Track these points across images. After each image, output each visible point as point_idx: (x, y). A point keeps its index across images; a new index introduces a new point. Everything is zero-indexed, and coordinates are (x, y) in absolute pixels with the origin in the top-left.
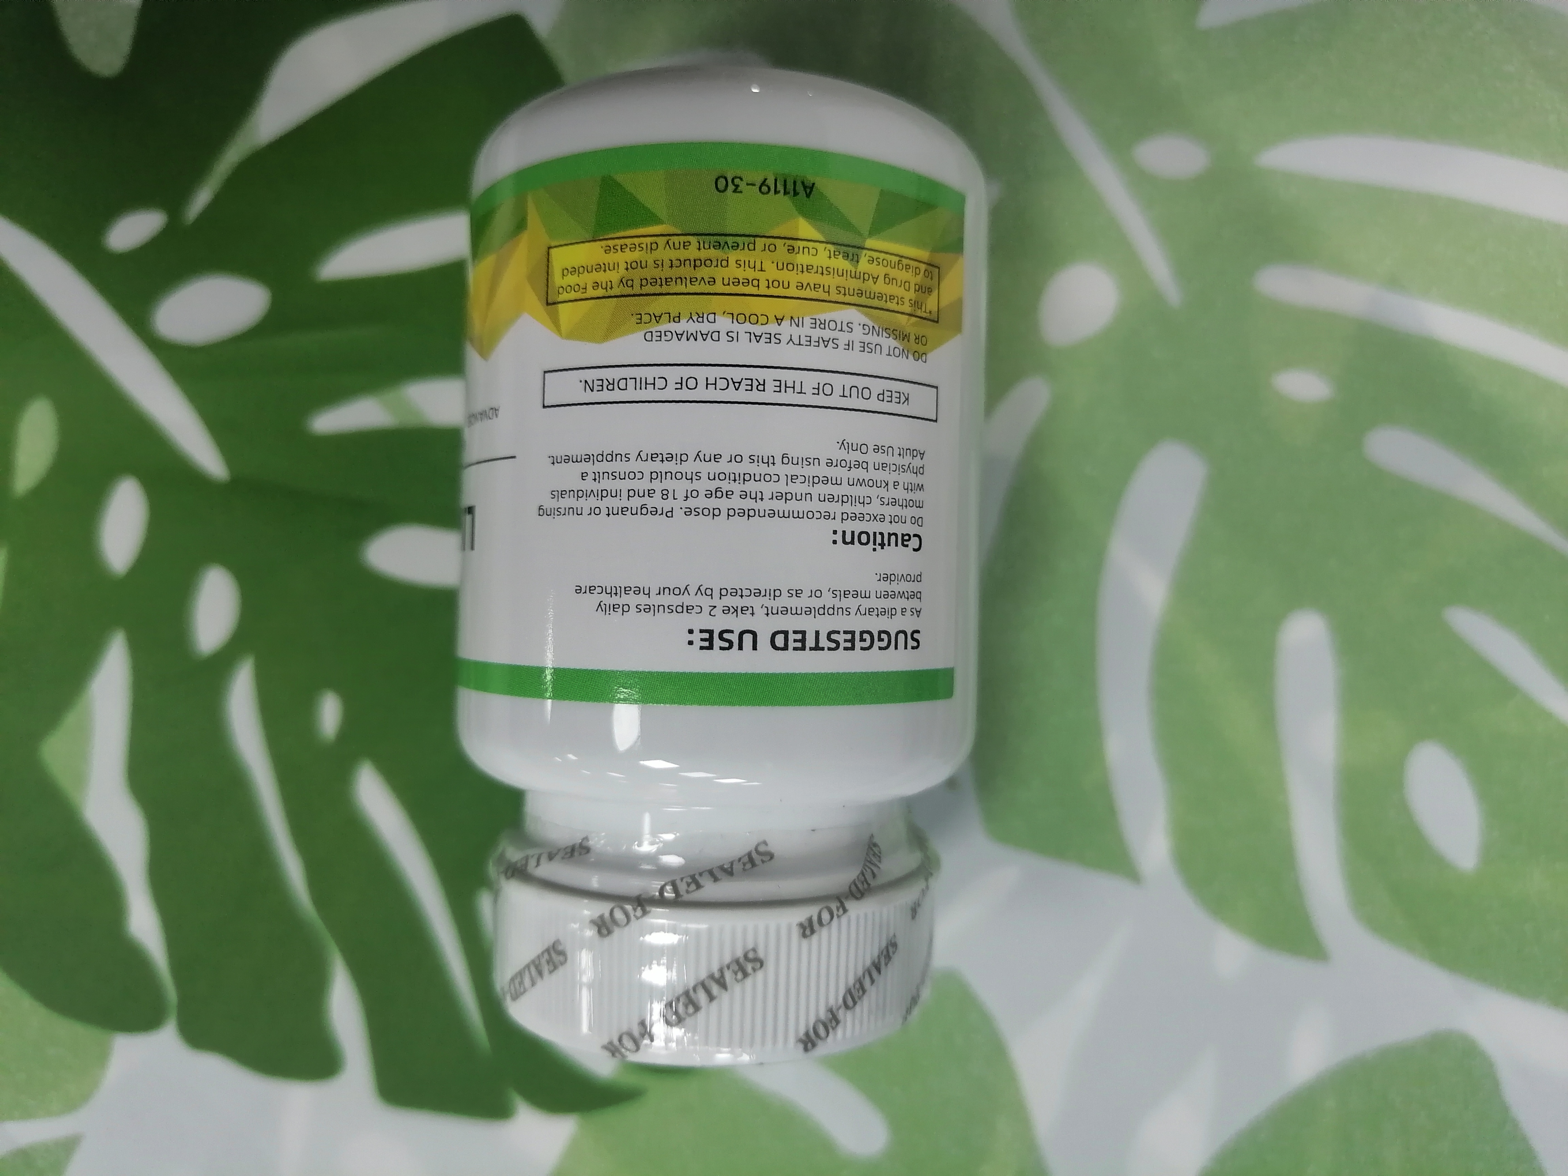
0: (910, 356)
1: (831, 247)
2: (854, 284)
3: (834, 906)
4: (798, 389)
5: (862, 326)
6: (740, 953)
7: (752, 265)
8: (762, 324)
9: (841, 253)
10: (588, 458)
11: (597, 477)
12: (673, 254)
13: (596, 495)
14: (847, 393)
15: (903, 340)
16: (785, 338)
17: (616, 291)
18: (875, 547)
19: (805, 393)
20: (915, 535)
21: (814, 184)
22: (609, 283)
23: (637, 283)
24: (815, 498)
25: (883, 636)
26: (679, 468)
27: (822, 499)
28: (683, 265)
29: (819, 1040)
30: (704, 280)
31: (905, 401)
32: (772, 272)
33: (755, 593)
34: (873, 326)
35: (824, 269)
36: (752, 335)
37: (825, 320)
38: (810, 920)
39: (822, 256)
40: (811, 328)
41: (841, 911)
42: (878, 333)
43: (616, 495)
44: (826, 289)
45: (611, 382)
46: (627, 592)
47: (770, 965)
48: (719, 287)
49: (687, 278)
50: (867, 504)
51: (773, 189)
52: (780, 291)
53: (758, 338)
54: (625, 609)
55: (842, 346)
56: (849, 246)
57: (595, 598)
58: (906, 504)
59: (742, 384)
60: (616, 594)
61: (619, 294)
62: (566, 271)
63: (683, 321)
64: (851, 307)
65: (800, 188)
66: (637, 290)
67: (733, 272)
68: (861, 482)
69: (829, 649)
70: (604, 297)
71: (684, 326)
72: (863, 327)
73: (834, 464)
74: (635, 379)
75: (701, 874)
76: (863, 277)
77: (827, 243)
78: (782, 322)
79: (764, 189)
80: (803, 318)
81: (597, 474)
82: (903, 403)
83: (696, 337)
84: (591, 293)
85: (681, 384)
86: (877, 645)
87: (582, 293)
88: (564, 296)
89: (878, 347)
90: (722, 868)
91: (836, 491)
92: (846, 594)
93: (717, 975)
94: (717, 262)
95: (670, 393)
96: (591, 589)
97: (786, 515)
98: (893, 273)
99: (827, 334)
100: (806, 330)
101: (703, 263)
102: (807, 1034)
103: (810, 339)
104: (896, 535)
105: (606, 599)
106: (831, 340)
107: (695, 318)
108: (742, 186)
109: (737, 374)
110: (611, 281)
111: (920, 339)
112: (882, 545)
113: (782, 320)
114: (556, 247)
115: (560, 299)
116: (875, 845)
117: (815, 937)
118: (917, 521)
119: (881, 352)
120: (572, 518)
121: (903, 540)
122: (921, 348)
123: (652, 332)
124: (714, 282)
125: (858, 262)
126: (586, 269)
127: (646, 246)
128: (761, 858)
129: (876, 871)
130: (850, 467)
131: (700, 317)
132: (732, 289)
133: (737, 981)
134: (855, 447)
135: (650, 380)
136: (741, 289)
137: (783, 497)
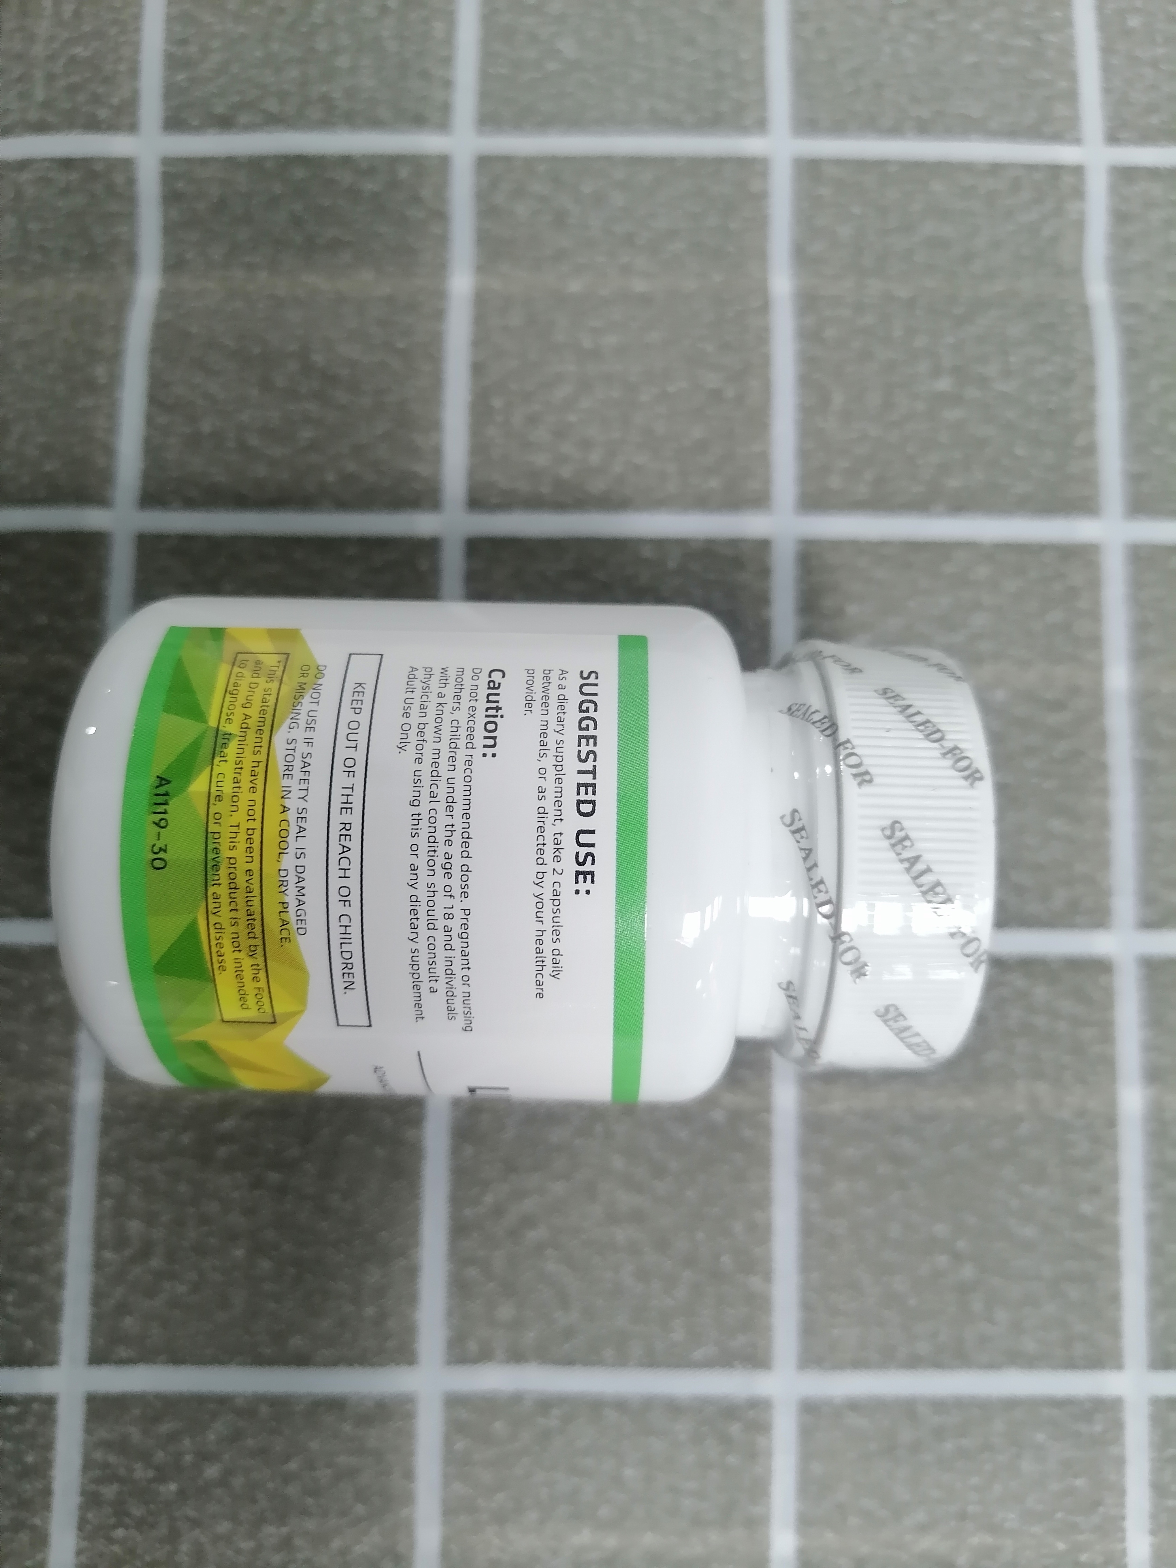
0: (320, 682)
1: (217, 760)
2: (251, 737)
3: (843, 752)
4: (349, 792)
5: (290, 730)
6: (886, 843)
7: (234, 835)
8: (289, 826)
9: (222, 750)
10: (416, 987)
11: (434, 978)
12: (225, 909)
13: (451, 980)
14: (353, 744)
15: (304, 689)
16: (302, 804)
17: (260, 960)
18: (499, 716)
19: (353, 785)
20: (490, 676)
21: (158, 777)
22: (254, 967)
23: (253, 942)
24: (451, 774)
25: (584, 707)
26: (424, 902)
27: (453, 768)
30: (249, 880)
31: (362, 687)
33: (541, 832)
34: (291, 719)
35: (238, 766)
36: (299, 835)
37: (285, 766)
38: (855, 776)
39: (225, 768)
40: (292, 779)
41: (848, 745)
42: (297, 714)
43: (450, 961)
44: (255, 764)
45: (345, 966)
46: (541, 951)
47: (897, 814)
48: (255, 866)
49: (247, 895)
50: (458, 723)
51: (162, 816)
52: (258, 808)
53: (301, 829)
54: (556, 953)
55: (309, 749)
56: (216, 743)
57: (547, 980)
58: (460, 685)
59: (344, 845)
60: (543, 961)
61: (263, 958)
62: (244, 1006)
63: (286, 899)
64: (272, 740)
65: (161, 790)
66: (259, 942)
67: (240, 853)
68: (438, 729)
69: (595, 760)
70: (267, 971)
71: (291, 898)
72: (292, 729)
73: (420, 756)
74: (341, 944)
75: (811, 879)
76: (245, 728)
77: (212, 764)
78: (287, 806)
79: (163, 824)
80: (283, 787)
81: (431, 978)
82: (364, 689)
83: (301, 887)
84: (262, 984)
85: (345, 901)
86: (591, 714)
87: (263, 991)
88: (267, 1007)
89: (311, 714)
90: (805, 859)
91: (445, 754)
92: (543, 744)
93: (907, 865)
94: (232, 867)
95: (354, 911)
96: (539, 984)
97: (468, 802)
98: (241, 700)
99: (298, 764)
100: (293, 783)
101: (233, 881)
102: (966, 778)
103: (302, 779)
104: (488, 695)
105: (549, 969)
106: (304, 760)
107: (284, 889)
108: (160, 844)
109: (335, 849)
110: (252, 966)
111: (304, 672)
112: (498, 709)
113: (284, 807)
114: (221, 1015)
115: (271, 1012)
116: (790, 709)
117: (872, 770)
118: (476, 675)
119: (315, 711)
120: (473, 1001)
121: (494, 688)
122: (312, 672)
123: (298, 928)
124: (250, 870)
125: (230, 734)
126: (241, 988)
127: (218, 934)
128: (796, 820)
129: (813, 709)
130: (423, 740)
131: (282, 883)
132: (256, 854)
133: (913, 845)
134: (405, 736)
135: (343, 930)
136: (256, 845)
137: (450, 805)
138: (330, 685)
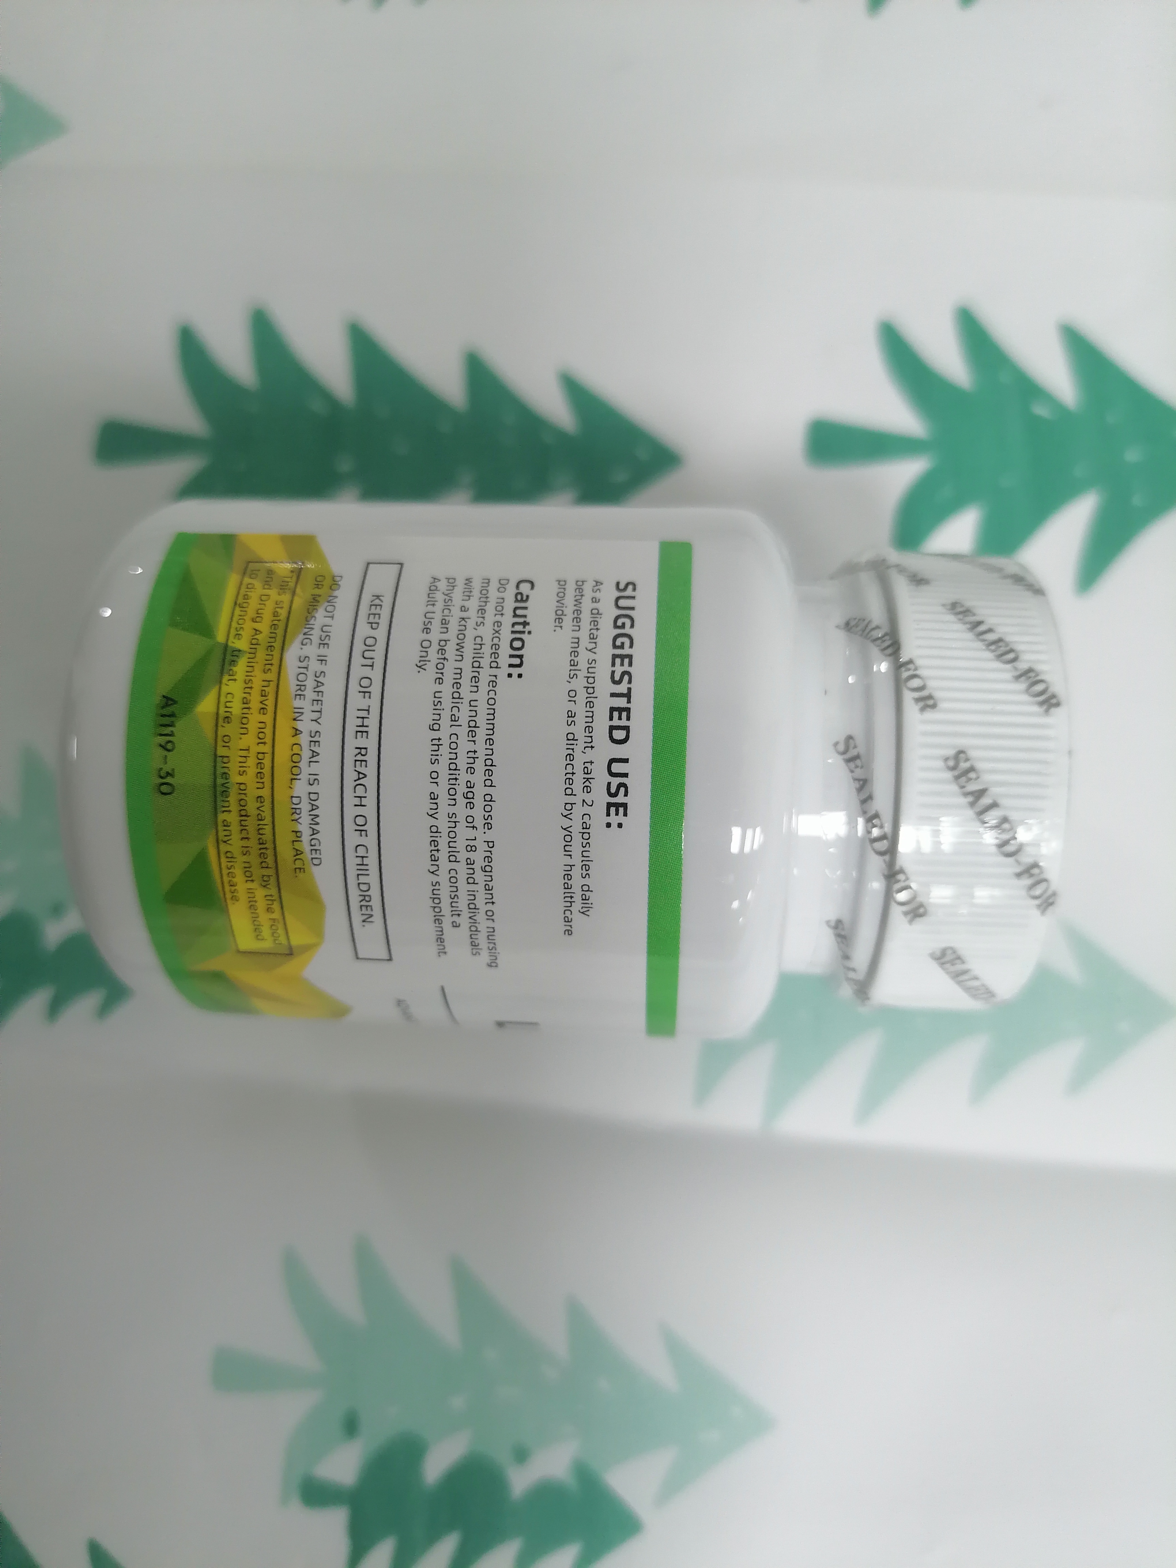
0: (336, 593)
1: (226, 678)
2: (261, 655)
3: (905, 675)
4: (364, 714)
5: (303, 647)
6: (949, 775)
7: (243, 760)
8: (301, 750)
9: (231, 668)
10: (438, 920)
11: (457, 913)
12: (235, 837)
13: (474, 914)
14: (369, 662)
15: (318, 602)
16: (314, 727)
17: (274, 891)
18: (527, 632)
19: (369, 706)
20: (517, 587)
21: (164, 697)
22: (268, 898)
23: (265, 872)
24: (474, 696)
25: (619, 623)
26: (444, 833)
27: (475, 689)
28: (246, 828)
29: (1048, 691)
30: (260, 807)
31: (380, 599)
32: (249, 740)
33: (570, 760)
34: (304, 634)
35: (247, 686)
36: (312, 760)
37: (297, 685)
38: (918, 700)
39: (234, 688)
40: (304, 700)
41: (911, 666)
42: (310, 629)
43: (473, 895)
44: (265, 683)
45: (362, 898)
46: (569, 887)
47: (962, 742)
48: (266, 793)
49: (258, 823)
50: (482, 640)
51: (169, 738)
52: (268, 731)
53: (315, 754)
54: (586, 889)
55: (322, 668)
56: (224, 660)
57: (577, 918)
58: (485, 597)
59: (360, 771)
60: (571, 897)
61: (277, 889)
62: (259, 937)
63: (300, 828)
64: (283, 658)
65: (167, 711)
66: (272, 872)
67: (250, 778)
68: (460, 647)
69: (630, 682)
70: (281, 902)
71: (304, 827)
72: (305, 645)
73: (440, 676)
74: (358, 875)
75: (866, 812)
76: (254, 644)
77: (221, 682)
78: (299, 729)
79: (169, 746)
80: (295, 708)
81: (453, 913)
82: (382, 601)
83: (315, 815)
84: (277, 915)
85: (361, 831)
86: (627, 630)
87: (279, 923)
88: (283, 939)
89: (325, 629)
90: (860, 790)
91: (468, 673)
92: (573, 664)
93: (970, 799)
94: (242, 794)
95: (371, 841)
96: (567, 920)
98: (251, 613)
99: (310, 683)
100: (305, 704)
101: (243, 808)
102: (1041, 704)
103: (315, 700)
104: (516, 609)
105: (577, 905)
106: (317, 679)
107: (297, 817)
108: (167, 768)
109: (350, 776)
110: (265, 896)
111: (319, 583)
112: (525, 624)
113: (297, 730)
114: (236, 945)
115: (287, 944)
116: (847, 624)
117: (937, 694)
118: (502, 585)
119: (329, 626)
120: (498, 938)
121: (522, 601)
122: (327, 582)
123: (312, 858)
124: (261, 797)
125: (240, 651)
126: (255, 919)
127: (229, 863)
128: (851, 748)
129: (873, 625)
130: (444, 659)
131: (295, 811)
132: (267, 780)
133: (978, 778)
134: (424, 654)
135: (359, 861)
136: (267, 770)
137: (472, 730)
138: (345, 597)
